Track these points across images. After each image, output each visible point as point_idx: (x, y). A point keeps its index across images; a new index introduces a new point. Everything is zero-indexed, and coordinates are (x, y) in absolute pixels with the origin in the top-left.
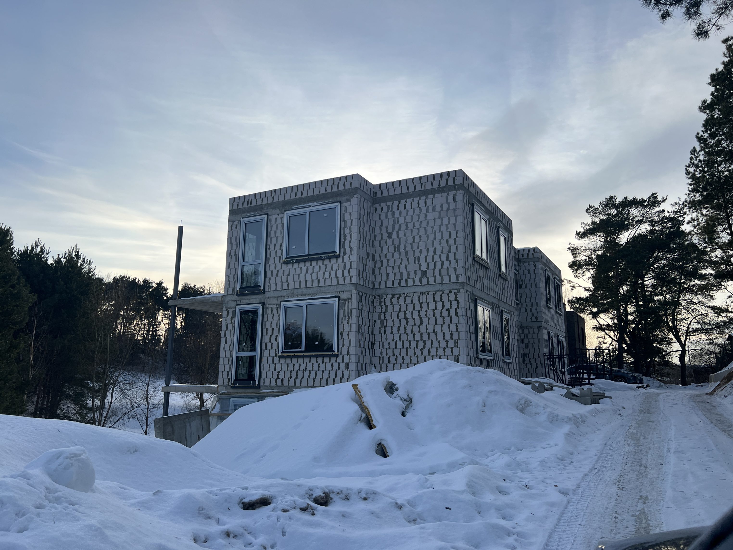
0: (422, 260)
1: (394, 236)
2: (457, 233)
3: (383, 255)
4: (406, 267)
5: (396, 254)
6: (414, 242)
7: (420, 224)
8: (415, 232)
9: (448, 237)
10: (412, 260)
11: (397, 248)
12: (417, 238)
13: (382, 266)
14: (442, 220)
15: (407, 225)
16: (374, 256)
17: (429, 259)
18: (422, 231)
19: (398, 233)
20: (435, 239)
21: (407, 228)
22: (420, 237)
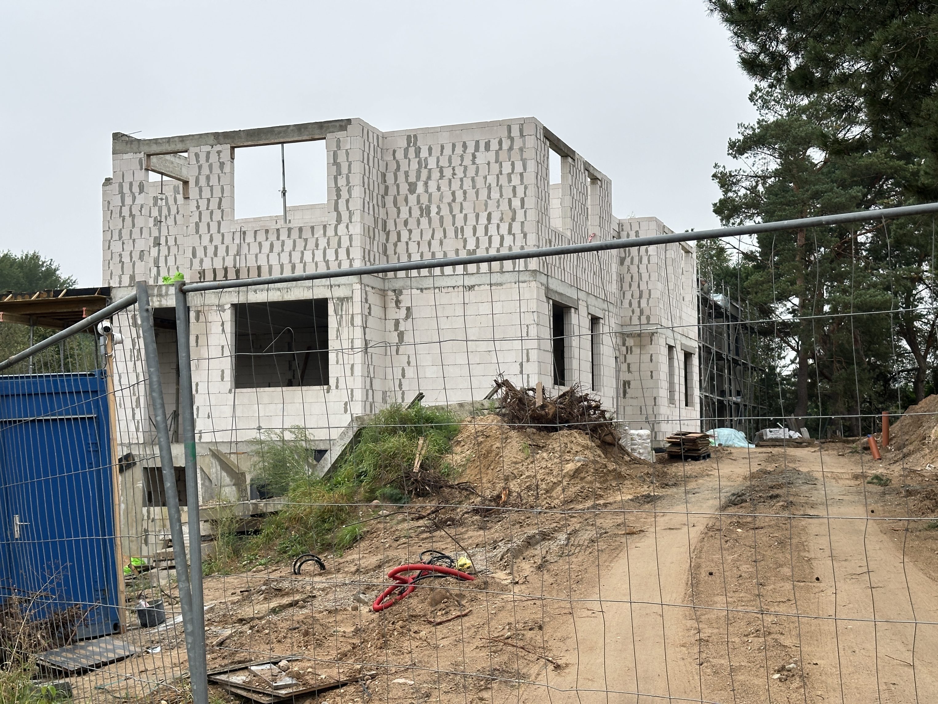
0: (468, 232)
1: (420, 188)
2: (526, 188)
3: (400, 222)
4: (441, 243)
5: (424, 221)
6: (454, 200)
7: (465, 172)
8: (456, 185)
9: (511, 195)
10: (451, 233)
11: (425, 211)
12: (459, 195)
13: (399, 240)
14: (501, 166)
15: (441, 172)
16: (385, 223)
17: (480, 231)
18: (467, 184)
19: (426, 184)
20: (489, 197)
21: (442, 176)
22: (465, 193)
